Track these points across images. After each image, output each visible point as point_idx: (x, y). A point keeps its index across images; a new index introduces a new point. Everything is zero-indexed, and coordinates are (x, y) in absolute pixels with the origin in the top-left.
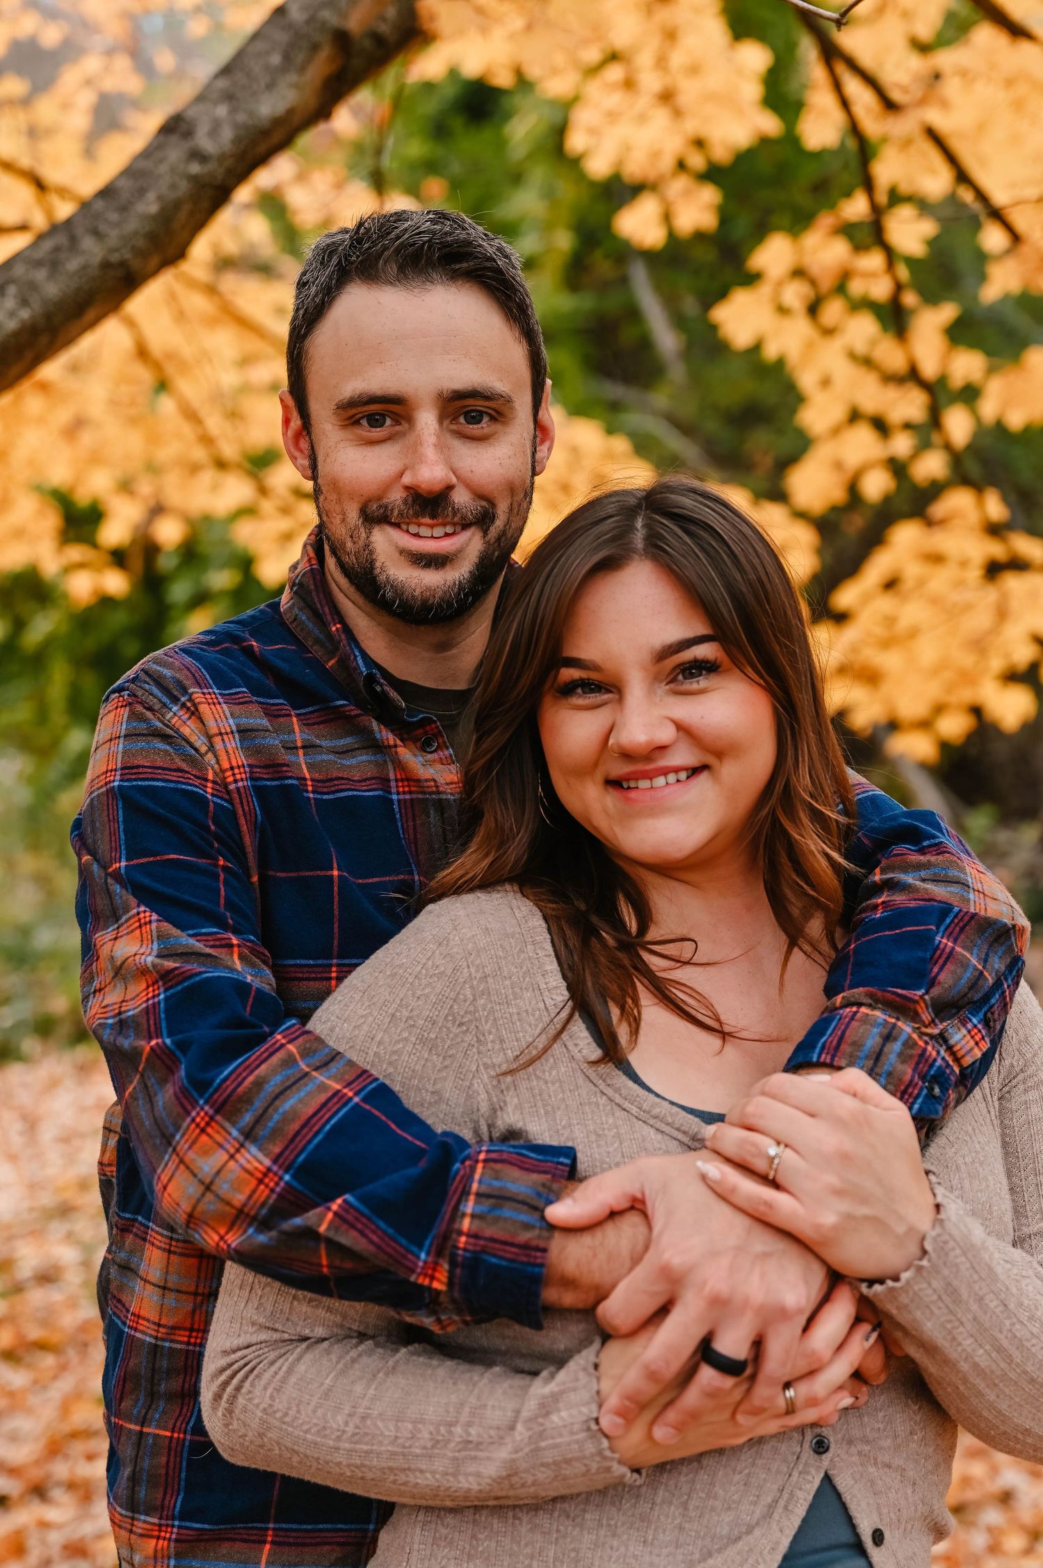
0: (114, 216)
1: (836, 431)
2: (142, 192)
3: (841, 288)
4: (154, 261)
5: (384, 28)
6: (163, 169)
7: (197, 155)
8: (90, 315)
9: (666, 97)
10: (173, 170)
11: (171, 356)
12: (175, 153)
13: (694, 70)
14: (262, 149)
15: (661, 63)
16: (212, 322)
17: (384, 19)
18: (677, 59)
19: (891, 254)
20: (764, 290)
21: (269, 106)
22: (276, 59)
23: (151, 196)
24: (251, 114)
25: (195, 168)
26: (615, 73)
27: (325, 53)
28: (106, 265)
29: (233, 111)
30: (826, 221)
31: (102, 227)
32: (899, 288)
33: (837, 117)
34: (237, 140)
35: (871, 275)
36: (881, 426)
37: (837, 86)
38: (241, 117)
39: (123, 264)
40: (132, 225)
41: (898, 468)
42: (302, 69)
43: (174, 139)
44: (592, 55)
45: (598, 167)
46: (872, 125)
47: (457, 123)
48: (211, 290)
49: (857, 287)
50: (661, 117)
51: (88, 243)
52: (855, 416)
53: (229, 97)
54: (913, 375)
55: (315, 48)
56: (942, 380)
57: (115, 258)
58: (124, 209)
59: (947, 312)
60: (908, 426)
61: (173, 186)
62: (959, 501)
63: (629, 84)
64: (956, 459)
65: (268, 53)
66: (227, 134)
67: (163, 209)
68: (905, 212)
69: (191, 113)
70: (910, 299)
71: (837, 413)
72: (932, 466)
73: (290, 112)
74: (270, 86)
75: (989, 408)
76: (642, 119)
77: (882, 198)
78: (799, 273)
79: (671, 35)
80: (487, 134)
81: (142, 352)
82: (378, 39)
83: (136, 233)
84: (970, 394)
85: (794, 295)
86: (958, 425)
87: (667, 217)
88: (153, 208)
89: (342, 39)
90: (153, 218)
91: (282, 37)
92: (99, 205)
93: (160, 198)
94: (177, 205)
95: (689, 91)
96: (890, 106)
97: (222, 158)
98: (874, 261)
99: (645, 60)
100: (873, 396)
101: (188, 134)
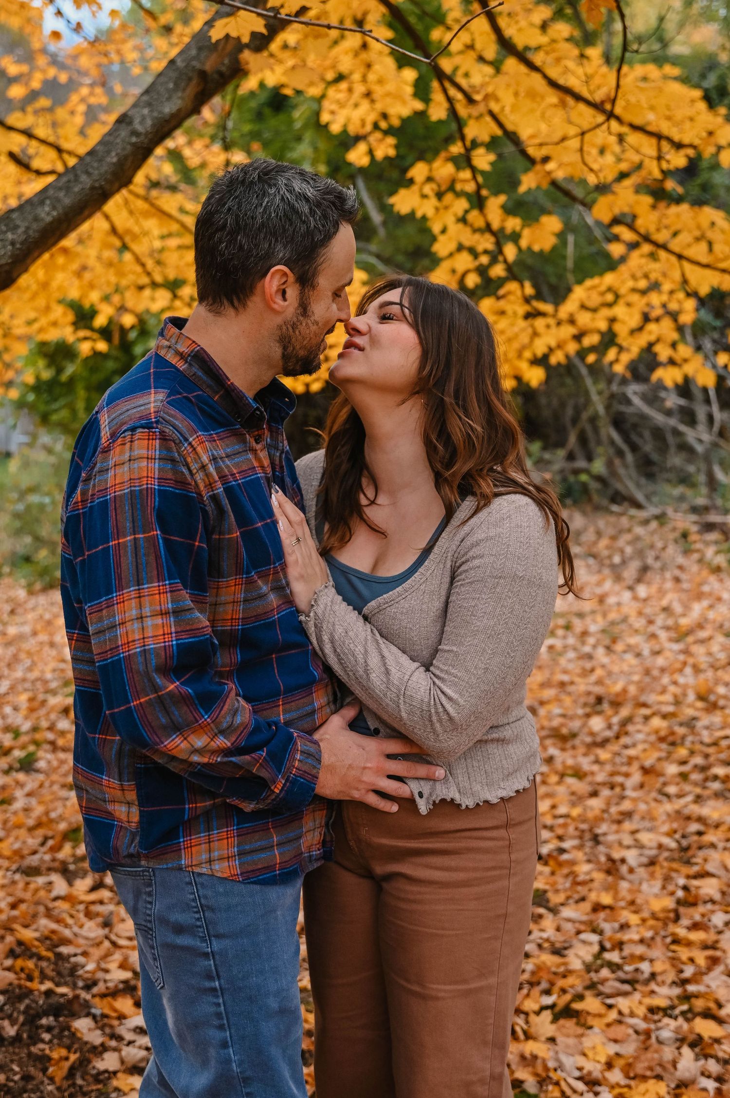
0: (95, 165)
1: (451, 255)
2: (108, 152)
3: (451, 188)
4: (117, 185)
5: (224, 69)
6: (118, 141)
7: (135, 133)
8: (86, 213)
9: (368, 95)
10: (123, 141)
11: (128, 231)
12: (124, 133)
13: (381, 81)
14: (166, 129)
15: (364, 79)
16: (146, 215)
17: (223, 64)
18: (371, 77)
19: (474, 169)
20: (415, 188)
21: (168, 109)
22: (171, 85)
23: (113, 154)
24: (160, 112)
25: (134, 139)
26: (343, 85)
27: (194, 82)
28: (93, 188)
29: (151, 111)
30: (443, 155)
31: (90, 170)
32: (479, 187)
33: (445, 105)
34: (153, 125)
35: (465, 181)
36: (473, 252)
37: (445, 91)
38: (155, 114)
39: (101, 187)
40: (104, 168)
41: (482, 271)
42: (184, 90)
43: (124, 125)
44: (330, 76)
45: (335, 128)
46: (462, 110)
47: (267, 111)
48: (146, 199)
49: (458, 187)
50: (365, 105)
51: (84, 178)
52: (460, 248)
53: (149, 104)
54: (488, 228)
55: (190, 79)
56: (502, 229)
57: (97, 185)
58: (100, 161)
59: (502, 199)
60: (486, 252)
61: (124, 149)
62: (512, 286)
63: (350, 90)
64: (509, 268)
65: (167, 83)
66: (149, 122)
67: (119, 160)
68: (481, 151)
69: (130, 113)
70: (484, 192)
71: (453, 246)
72: (498, 271)
73: (179, 110)
74: (169, 99)
75: (524, 243)
76: (356, 105)
77: (468, 143)
78: (430, 179)
79: (369, 66)
80: (282, 117)
81: (114, 231)
82: (221, 74)
83: (106, 172)
84: (515, 237)
85: (428, 189)
86: (510, 252)
87: (371, 152)
88: (115, 160)
89: (202, 74)
90: (114, 164)
91: (173, 75)
92: (88, 159)
93: (117, 154)
94: (126, 157)
95: (378, 91)
96: (470, 101)
97: (147, 134)
98: (466, 174)
99: (356, 77)
100: (468, 238)
101: (130, 123)
